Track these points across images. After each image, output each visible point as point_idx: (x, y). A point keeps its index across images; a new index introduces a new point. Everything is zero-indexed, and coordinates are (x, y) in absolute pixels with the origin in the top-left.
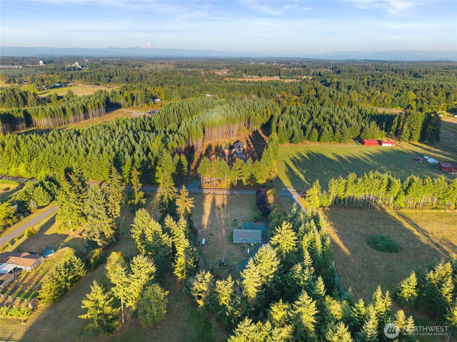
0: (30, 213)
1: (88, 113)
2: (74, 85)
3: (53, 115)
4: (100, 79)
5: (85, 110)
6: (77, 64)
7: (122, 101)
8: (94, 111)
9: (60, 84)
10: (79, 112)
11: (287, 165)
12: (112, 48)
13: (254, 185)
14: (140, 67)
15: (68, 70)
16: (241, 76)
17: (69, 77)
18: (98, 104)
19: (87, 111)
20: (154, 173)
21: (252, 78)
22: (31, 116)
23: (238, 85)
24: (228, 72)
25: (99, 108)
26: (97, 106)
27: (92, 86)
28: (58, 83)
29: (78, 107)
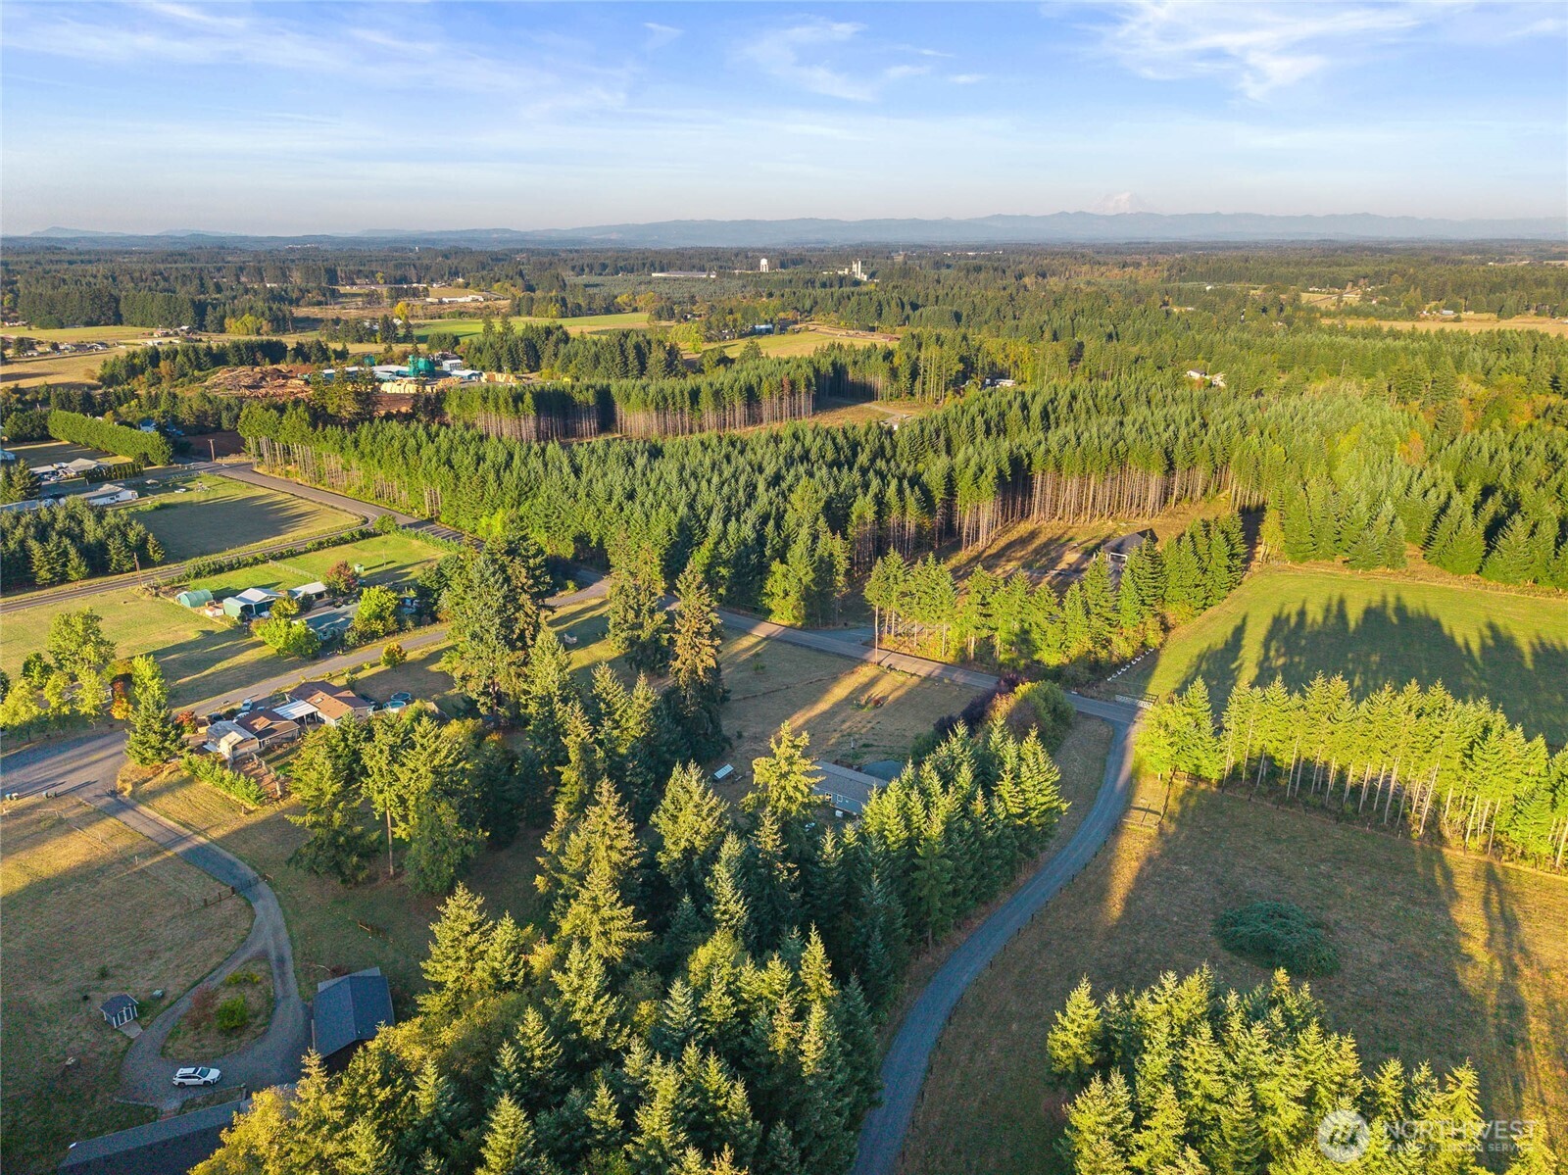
0: (435, 619)
1: (759, 408)
2: (807, 329)
3: (662, 404)
4: (880, 315)
5: (751, 396)
6: (857, 268)
7: (879, 380)
8: (775, 400)
9: (770, 326)
10: (732, 403)
11: (1239, 632)
12: (999, 216)
13: (1027, 667)
14: (1044, 276)
15: (824, 285)
16: (1412, 313)
17: (808, 304)
18: (793, 384)
19: (758, 402)
20: (764, 580)
21: (1457, 320)
22: (613, 403)
23: (1331, 346)
24: (1365, 297)
25: (792, 393)
26: (787, 388)
27: (851, 332)
28: (766, 322)
29: (732, 388)
